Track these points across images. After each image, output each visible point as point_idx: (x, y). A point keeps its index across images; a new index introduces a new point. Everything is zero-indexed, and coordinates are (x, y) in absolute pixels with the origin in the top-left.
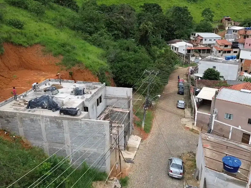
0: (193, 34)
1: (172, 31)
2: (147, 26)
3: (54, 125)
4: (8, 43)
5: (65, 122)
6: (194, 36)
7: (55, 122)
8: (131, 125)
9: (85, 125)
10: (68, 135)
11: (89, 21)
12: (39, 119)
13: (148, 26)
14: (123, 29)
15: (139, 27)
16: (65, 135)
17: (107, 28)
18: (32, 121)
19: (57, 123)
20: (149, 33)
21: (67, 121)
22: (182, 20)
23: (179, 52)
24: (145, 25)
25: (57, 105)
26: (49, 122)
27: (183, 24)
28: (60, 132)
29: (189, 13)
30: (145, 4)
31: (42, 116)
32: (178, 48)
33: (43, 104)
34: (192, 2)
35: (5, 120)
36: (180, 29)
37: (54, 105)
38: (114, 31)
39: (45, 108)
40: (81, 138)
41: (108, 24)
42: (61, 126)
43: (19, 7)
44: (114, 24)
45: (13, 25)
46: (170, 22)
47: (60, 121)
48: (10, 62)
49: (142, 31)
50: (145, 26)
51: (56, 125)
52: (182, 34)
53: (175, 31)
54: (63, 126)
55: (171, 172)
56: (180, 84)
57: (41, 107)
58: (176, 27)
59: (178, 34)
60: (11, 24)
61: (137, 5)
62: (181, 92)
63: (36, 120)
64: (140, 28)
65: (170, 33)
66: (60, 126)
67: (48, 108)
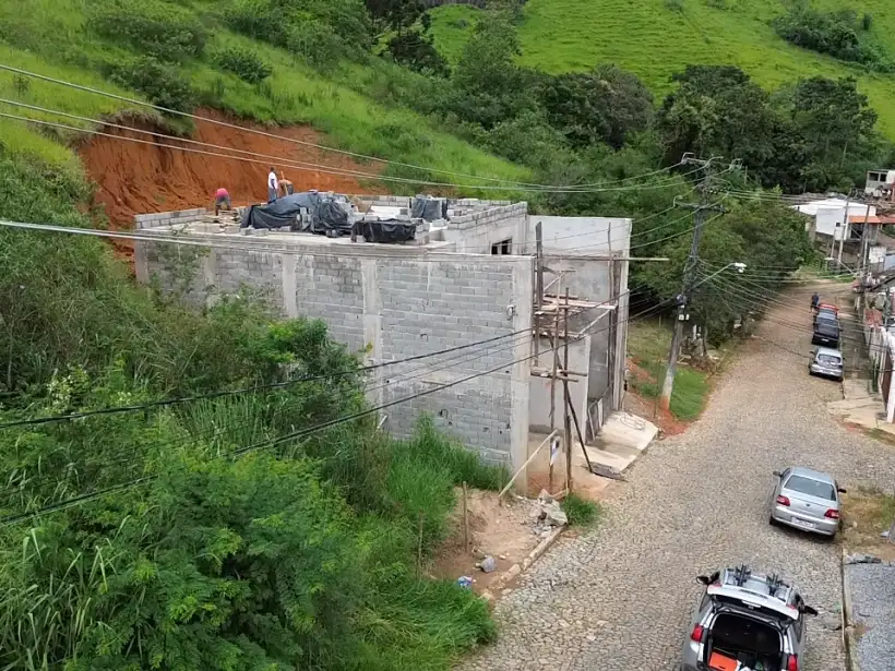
0: (874, 177)
1: (790, 165)
2: (695, 112)
3: (330, 280)
4: (210, 111)
5: (369, 267)
6: (879, 183)
7: (333, 266)
8: (617, 368)
9: (441, 276)
10: (377, 319)
11: (485, 88)
12: (277, 257)
13: (699, 109)
14: (604, 122)
15: (664, 115)
16: (366, 319)
17: (545, 110)
18: (255, 269)
19: (341, 271)
20: (704, 133)
21: (374, 262)
22: (831, 123)
23: (817, 233)
24: (687, 107)
25: (346, 216)
26: (312, 270)
27: (834, 143)
28: (348, 310)
29: (864, 98)
30: (689, 67)
31: (288, 247)
32: (814, 217)
33: (298, 217)
34: (875, 74)
35: (163, 266)
36: (822, 158)
37: (335, 214)
38: (572, 124)
39: (304, 231)
40: (423, 331)
41: (553, 99)
42: (355, 281)
43: (260, 38)
44: (574, 98)
45: (233, 70)
46: (782, 132)
47: (348, 262)
48: (211, 168)
49: (678, 127)
50: (688, 111)
51: (335, 280)
52: (830, 176)
53: (803, 163)
54: (359, 284)
55: (787, 503)
56: (821, 315)
57: (289, 228)
58: (806, 148)
59: (816, 175)
60: (226, 68)
61: (659, 84)
62: (826, 336)
63: (267, 263)
64: (669, 118)
65: (781, 172)
66: (348, 284)
67: (312, 228)
